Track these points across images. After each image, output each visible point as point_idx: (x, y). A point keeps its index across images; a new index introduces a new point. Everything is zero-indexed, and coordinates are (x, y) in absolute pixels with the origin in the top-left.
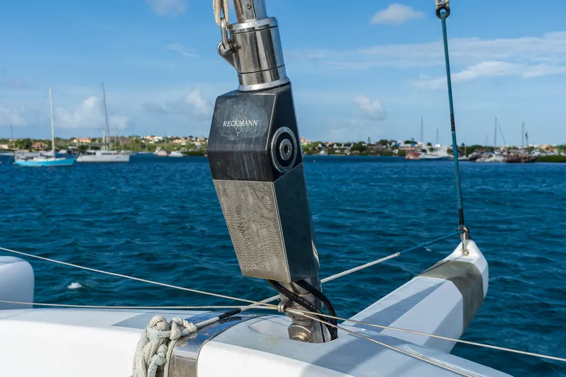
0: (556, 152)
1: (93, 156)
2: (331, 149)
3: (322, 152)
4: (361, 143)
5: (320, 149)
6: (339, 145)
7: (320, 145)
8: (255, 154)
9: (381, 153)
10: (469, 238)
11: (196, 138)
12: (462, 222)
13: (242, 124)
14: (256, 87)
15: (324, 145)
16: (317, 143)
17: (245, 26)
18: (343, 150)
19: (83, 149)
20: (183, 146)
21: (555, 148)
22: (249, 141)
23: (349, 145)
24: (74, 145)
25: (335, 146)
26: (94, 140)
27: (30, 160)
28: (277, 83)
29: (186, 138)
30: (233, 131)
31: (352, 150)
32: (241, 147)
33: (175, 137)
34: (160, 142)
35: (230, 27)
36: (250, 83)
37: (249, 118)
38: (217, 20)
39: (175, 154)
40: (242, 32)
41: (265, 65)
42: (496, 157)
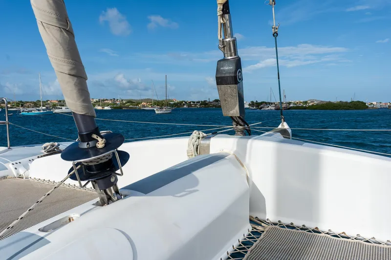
0: (302, 104)
1: (61, 109)
2: (189, 104)
3: (185, 106)
4: (205, 101)
5: (184, 104)
6: (194, 102)
7: (184, 103)
8: (232, 76)
9: (215, 106)
10: (284, 121)
11: (117, 100)
12: (282, 115)
13: (227, 68)
14: (229, 58)
15: (186, 102)
16: (182, 102)
17: (227, 40)
18: (196, 105)
19: (54, 106)
20: (110, 104)
21: (301, 102)
22: (230, 73)
23: (199, 102)
24: (48, 104)
25: (192, 103)
26: (60, 101)
27: (30, 113)
28: (235, 57)
29: (111, 100)
30: (224, 70)
31: (201, 105)
32: (228, 75)
33: (105, 99)
34: (97, 102)
35: (223, 40)
36: (228, 56)
37: (229, 66)
38: (219, 36)
39: (106, 108)
40: (226, 41)
41: (233, 51)
42: (272, 108)
